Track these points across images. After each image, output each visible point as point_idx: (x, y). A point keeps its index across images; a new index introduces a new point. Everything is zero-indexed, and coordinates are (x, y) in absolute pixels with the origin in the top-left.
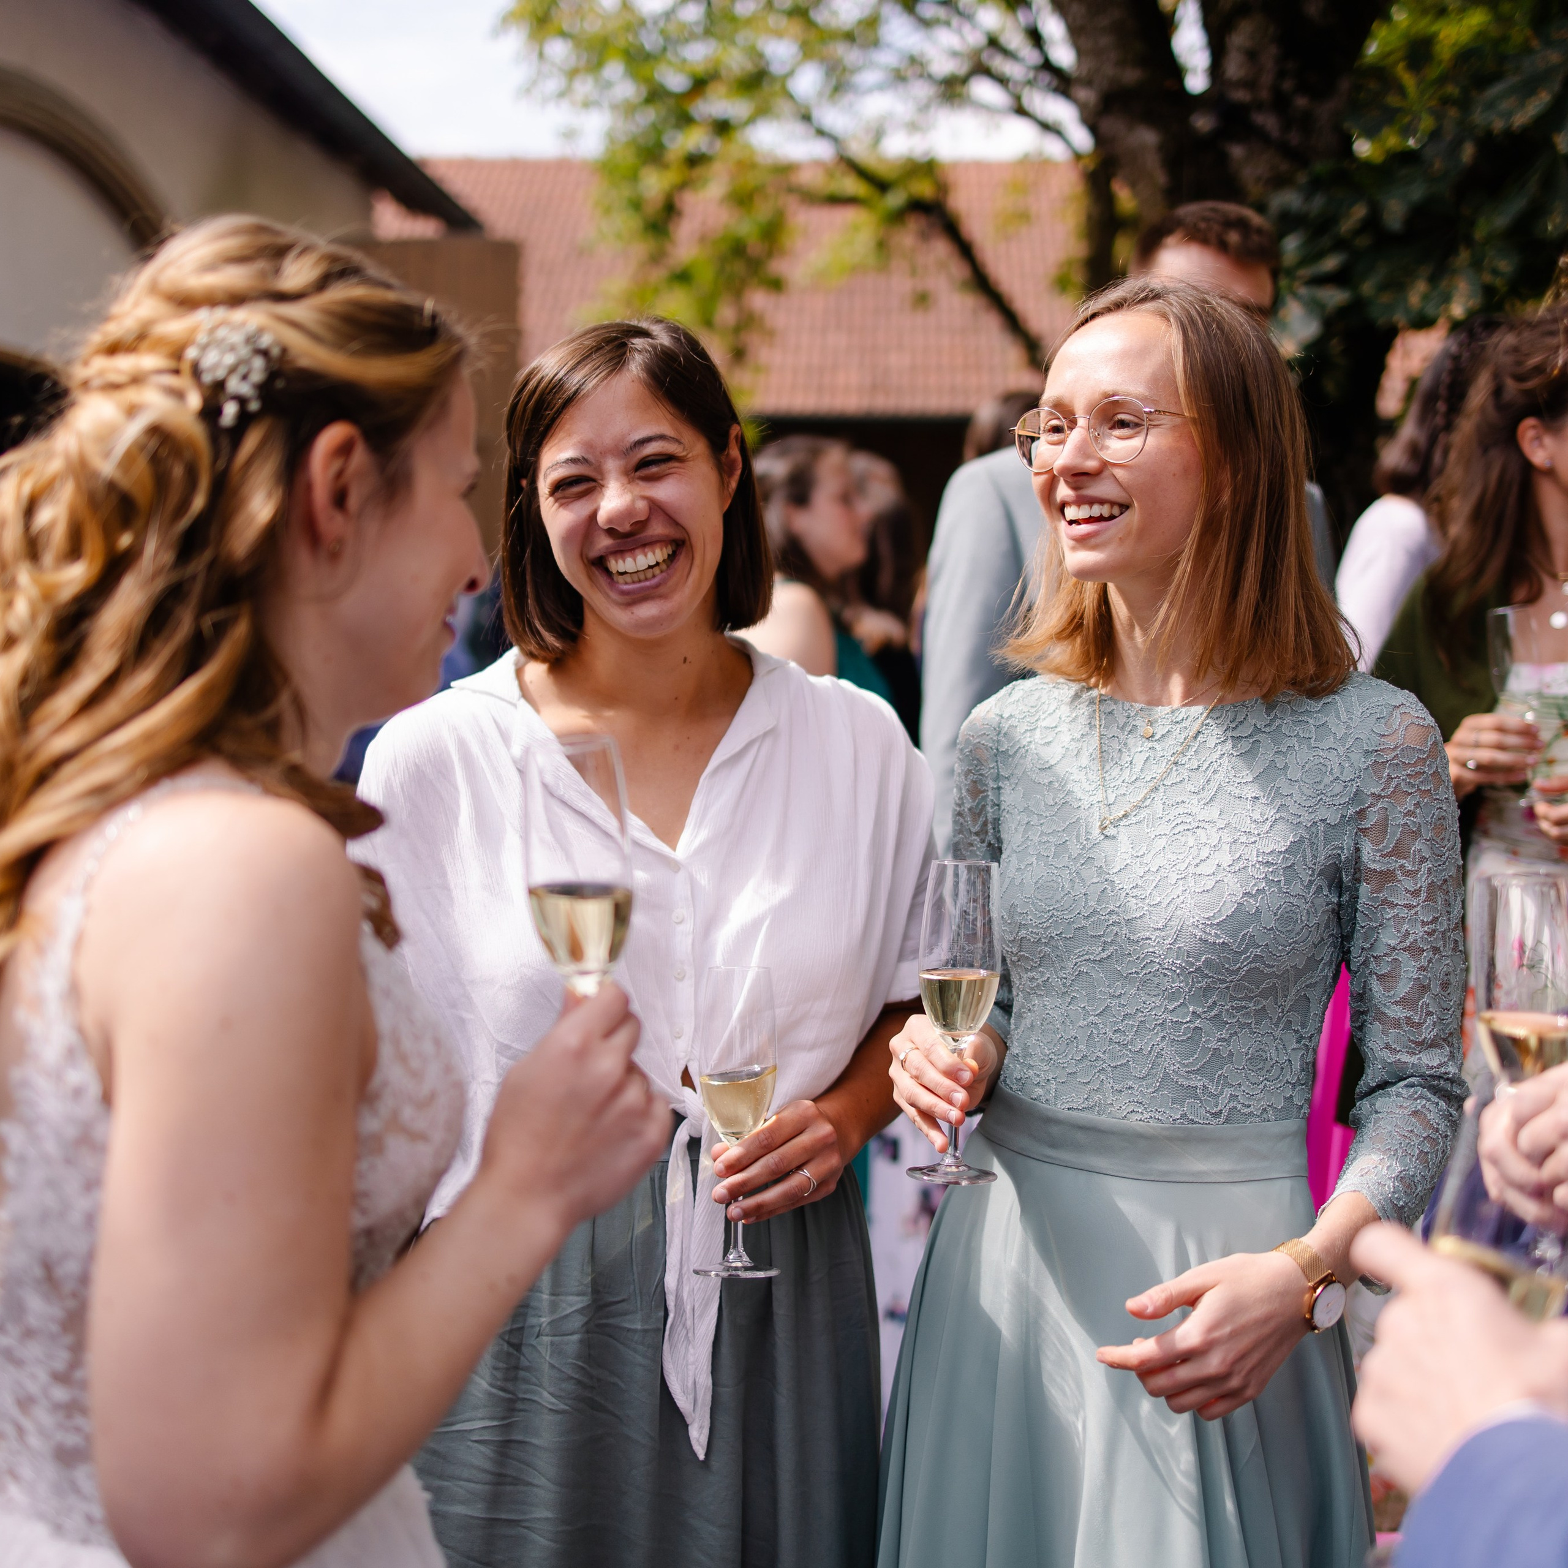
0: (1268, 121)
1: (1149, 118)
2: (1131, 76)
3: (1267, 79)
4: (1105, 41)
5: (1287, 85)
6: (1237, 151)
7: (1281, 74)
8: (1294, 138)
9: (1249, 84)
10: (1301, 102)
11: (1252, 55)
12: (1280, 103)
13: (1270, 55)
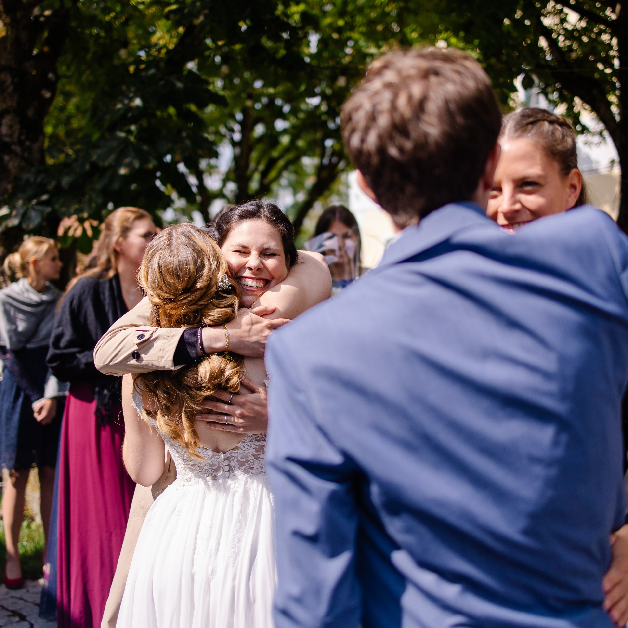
0: (17, 149)
3: (16, 135)
5: (23, 137)
7: (21, 134)
8: (26, 154)
9: (11, 136)
10: (28, 143)
11: (11, 127)
12: (21, 143)
13: (17, 127)
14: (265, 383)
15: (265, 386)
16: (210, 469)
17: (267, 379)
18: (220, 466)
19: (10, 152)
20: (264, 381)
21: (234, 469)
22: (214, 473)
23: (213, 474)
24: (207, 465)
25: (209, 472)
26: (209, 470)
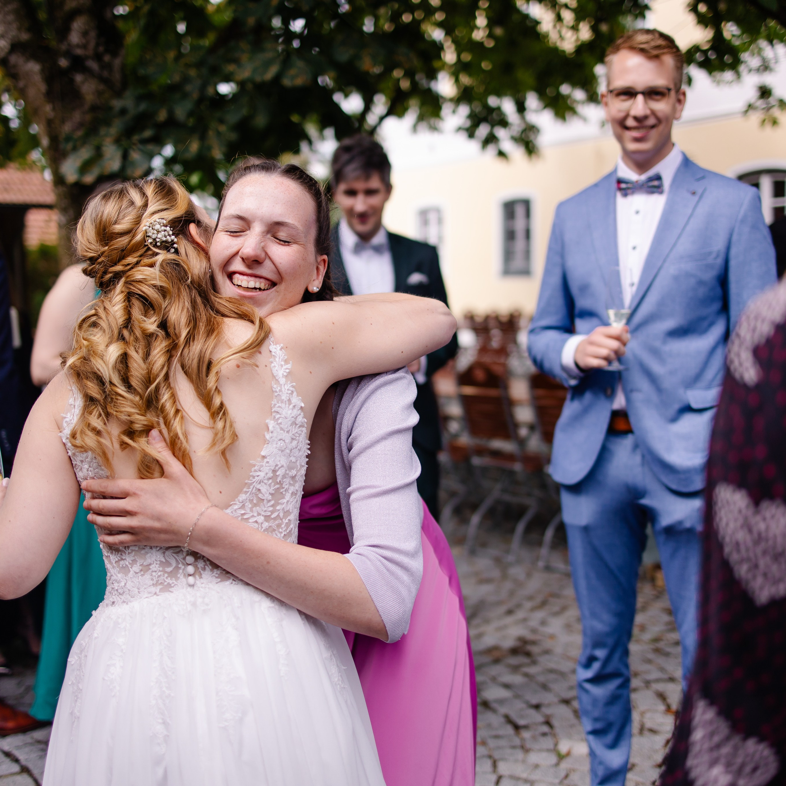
0: (93, 65)
1: (35, 57)
2: (25, 36)
3: (92, 44)
4: (11, 17)
5: (101, 49)
6: (79, 78)
7: (97, 45)
8: (105, 74)
9: (84, 46)
10: (107, 58)
11: (85, 34)
12: (98, 57)
13: (93, 34)
14: (269, 426)
15: (269, 429)
16: (160, 571)
17: (272, 418)
18: (180, 567)
19: (85, 70)
20: (267, 421)
21: (203, 572)
22: (167, 580)
23: (165, 581)
24: (155, 564)
25: (159, 576)
26: (159, 574)
